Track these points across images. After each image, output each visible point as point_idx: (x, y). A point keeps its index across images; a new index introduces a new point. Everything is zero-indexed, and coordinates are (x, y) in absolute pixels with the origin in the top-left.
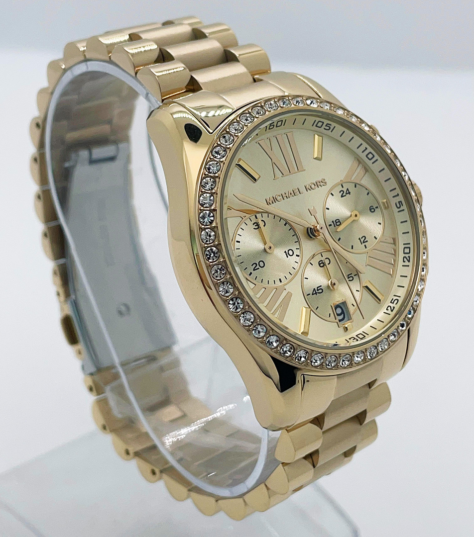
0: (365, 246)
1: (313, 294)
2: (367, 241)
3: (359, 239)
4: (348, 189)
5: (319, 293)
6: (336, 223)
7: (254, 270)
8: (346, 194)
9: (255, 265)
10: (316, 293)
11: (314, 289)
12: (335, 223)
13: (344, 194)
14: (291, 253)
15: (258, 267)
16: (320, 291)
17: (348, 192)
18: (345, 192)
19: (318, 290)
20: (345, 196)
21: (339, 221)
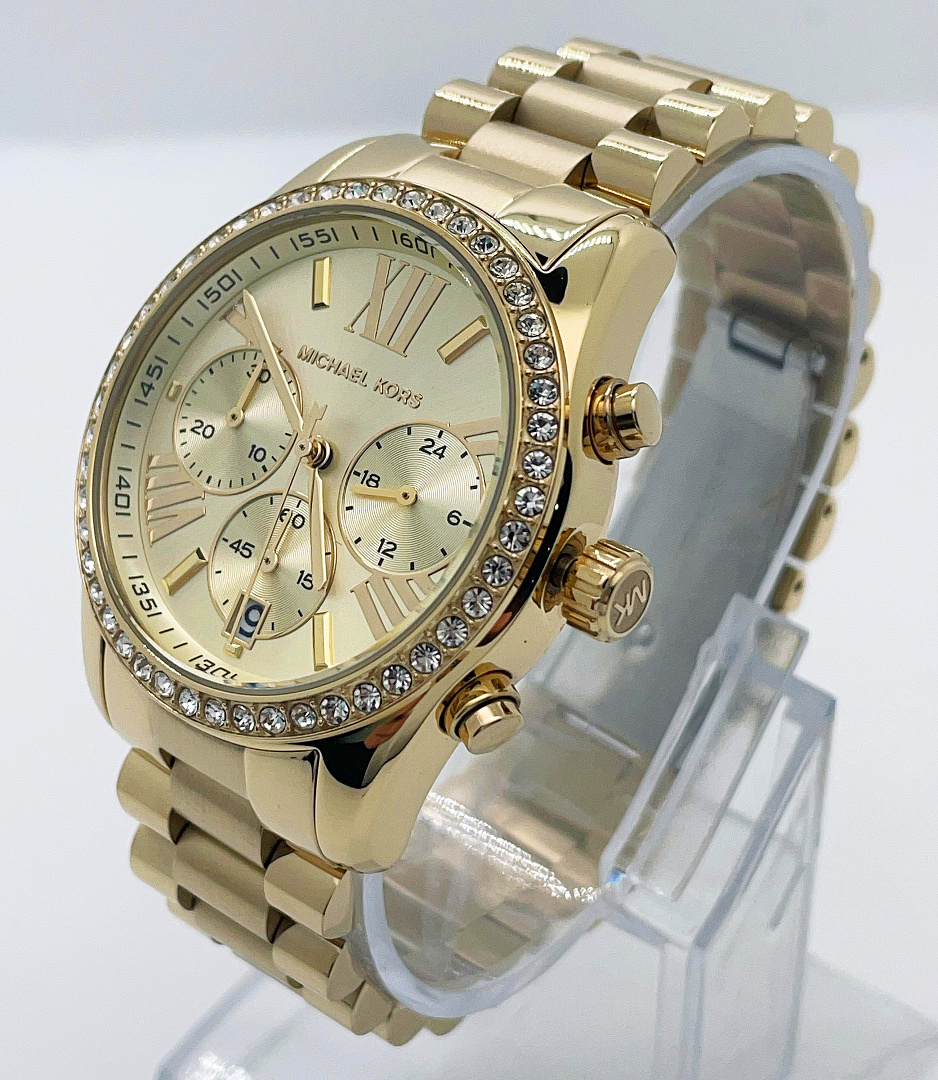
0: (382, 560)
1: (231, 546)
2: (392, 557)
3: (383, 540)
4: (444, 448)
5: (241, 553)
6: (371, 479)
7: (193, 430)
8: (435, 452)
9: (199, 424)
10: (237, 550)
11: (240, 541)
12: (368, 477)
13: (431, 450)
14: (260, 455)
15: (200, 430)
16: (246, 553)
17: (440, 452)
18: (434, 448)
19: (244, 548)
20: (430, 453)
21: (376, 482)
